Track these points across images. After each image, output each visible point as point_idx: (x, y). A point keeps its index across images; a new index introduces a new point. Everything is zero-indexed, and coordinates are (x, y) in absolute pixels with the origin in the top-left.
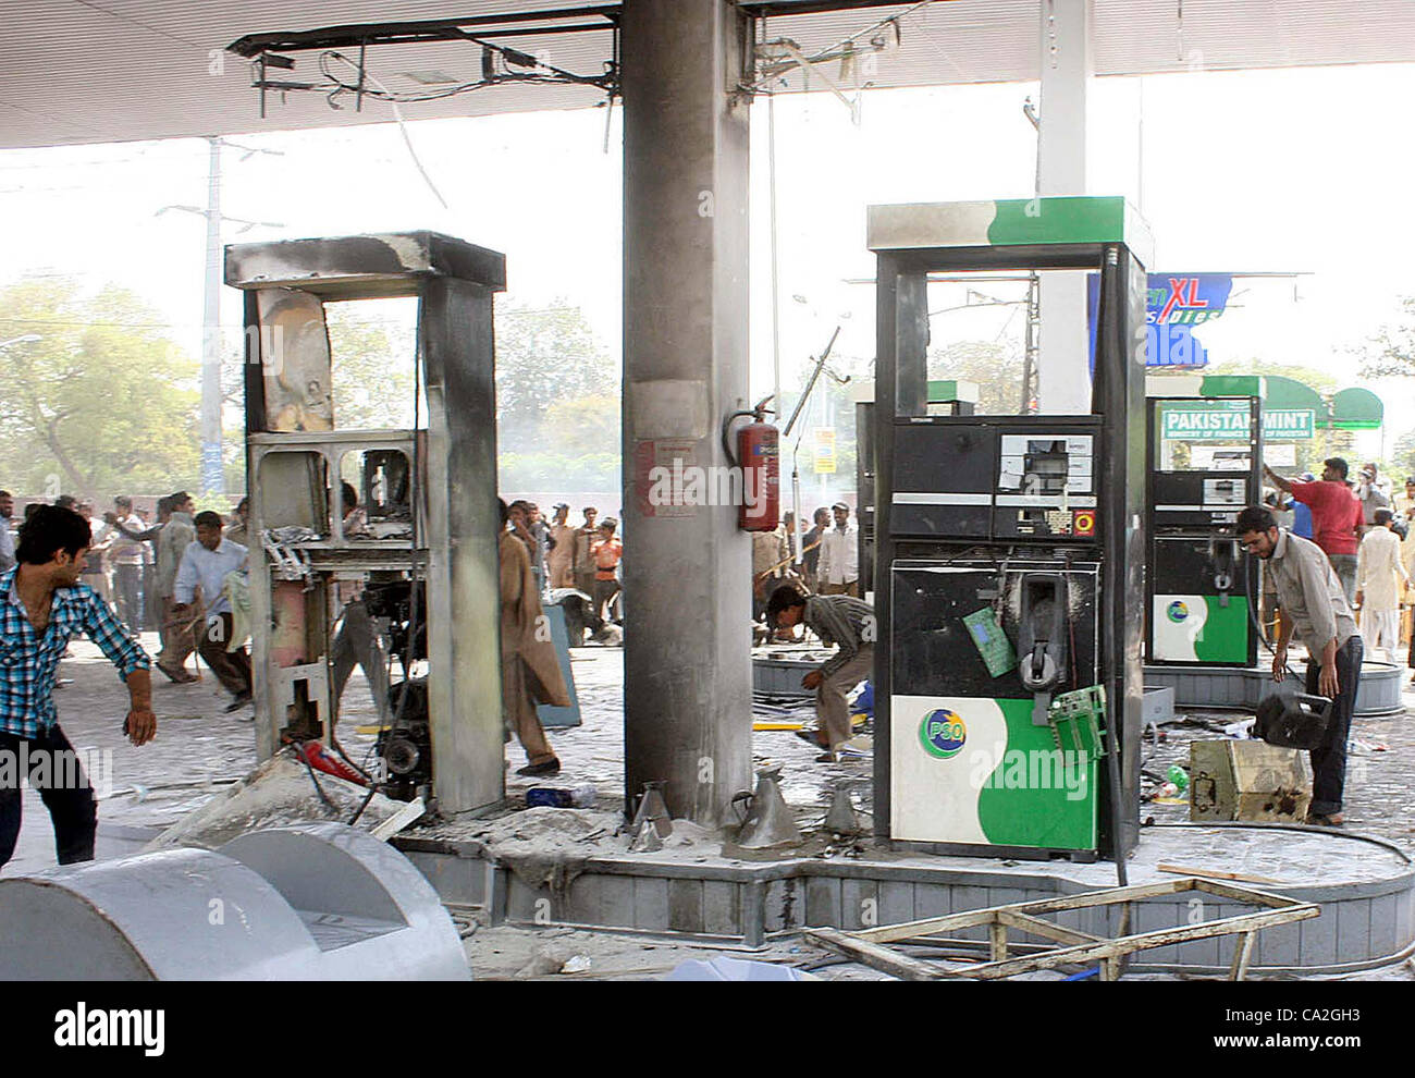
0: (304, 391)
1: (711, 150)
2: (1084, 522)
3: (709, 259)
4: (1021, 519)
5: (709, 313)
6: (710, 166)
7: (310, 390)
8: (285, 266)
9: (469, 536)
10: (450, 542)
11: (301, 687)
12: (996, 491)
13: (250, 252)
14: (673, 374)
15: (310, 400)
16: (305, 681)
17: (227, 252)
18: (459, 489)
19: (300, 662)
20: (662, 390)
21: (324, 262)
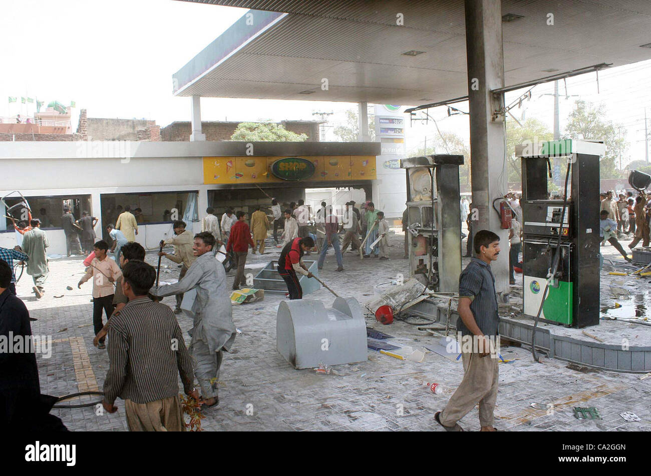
0: (422, 191)
1: (487, 132)
2: (565, 232)
3: (487, 160)
4: (551, 230)
5: (488, 173)
6: (487, 135)
7: (424, 191)
8: (410, 164)
9: (450, 227)
10: (442, 229)
11: (421, 261)
12: (547, 222)
13: (405, 161)
14: (482, 189)
15: (423, 193)
16: (423, 259)
17: (401, 161)
18: (446, 216)
19: (424, 255)
20: (479, 193)
21: (416, 163)
